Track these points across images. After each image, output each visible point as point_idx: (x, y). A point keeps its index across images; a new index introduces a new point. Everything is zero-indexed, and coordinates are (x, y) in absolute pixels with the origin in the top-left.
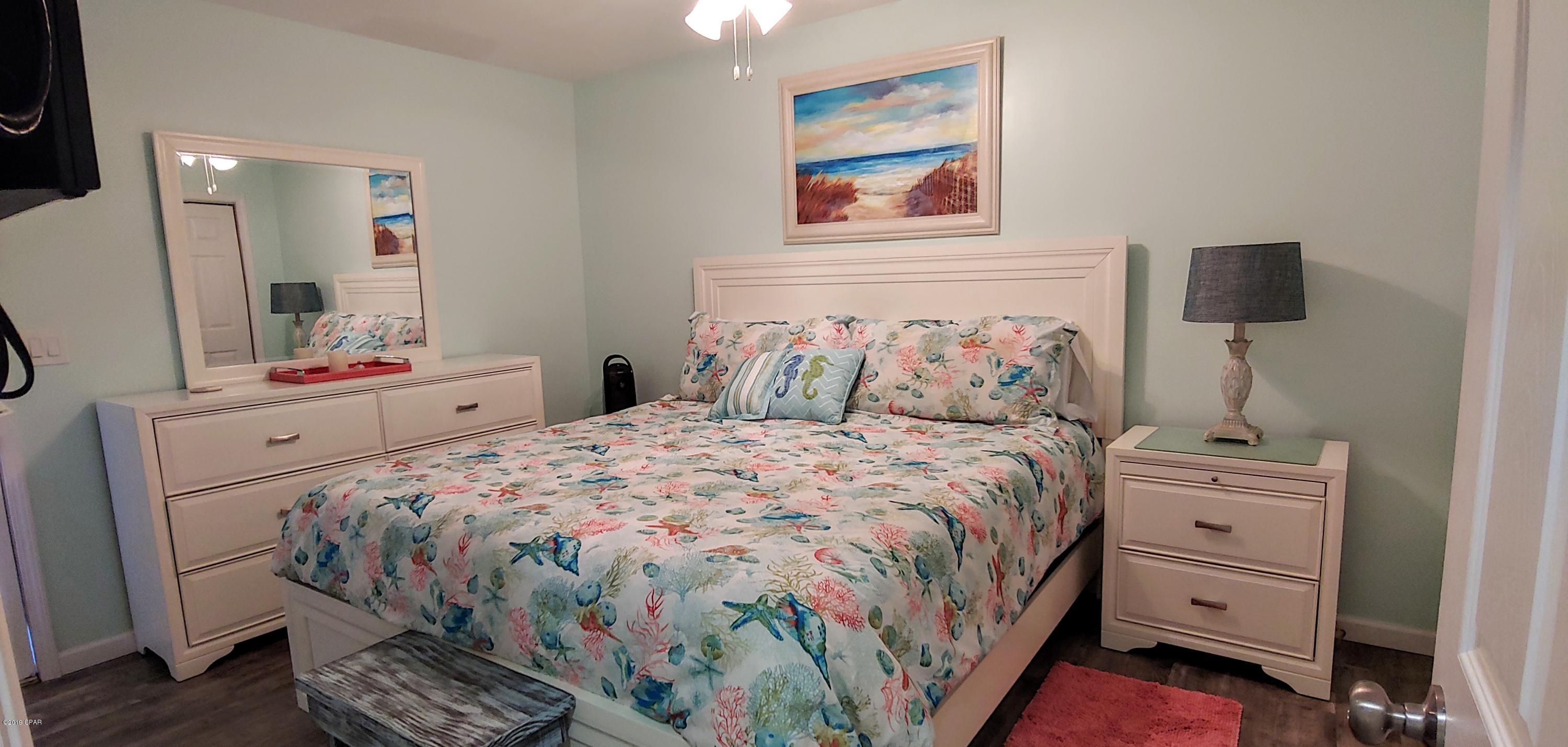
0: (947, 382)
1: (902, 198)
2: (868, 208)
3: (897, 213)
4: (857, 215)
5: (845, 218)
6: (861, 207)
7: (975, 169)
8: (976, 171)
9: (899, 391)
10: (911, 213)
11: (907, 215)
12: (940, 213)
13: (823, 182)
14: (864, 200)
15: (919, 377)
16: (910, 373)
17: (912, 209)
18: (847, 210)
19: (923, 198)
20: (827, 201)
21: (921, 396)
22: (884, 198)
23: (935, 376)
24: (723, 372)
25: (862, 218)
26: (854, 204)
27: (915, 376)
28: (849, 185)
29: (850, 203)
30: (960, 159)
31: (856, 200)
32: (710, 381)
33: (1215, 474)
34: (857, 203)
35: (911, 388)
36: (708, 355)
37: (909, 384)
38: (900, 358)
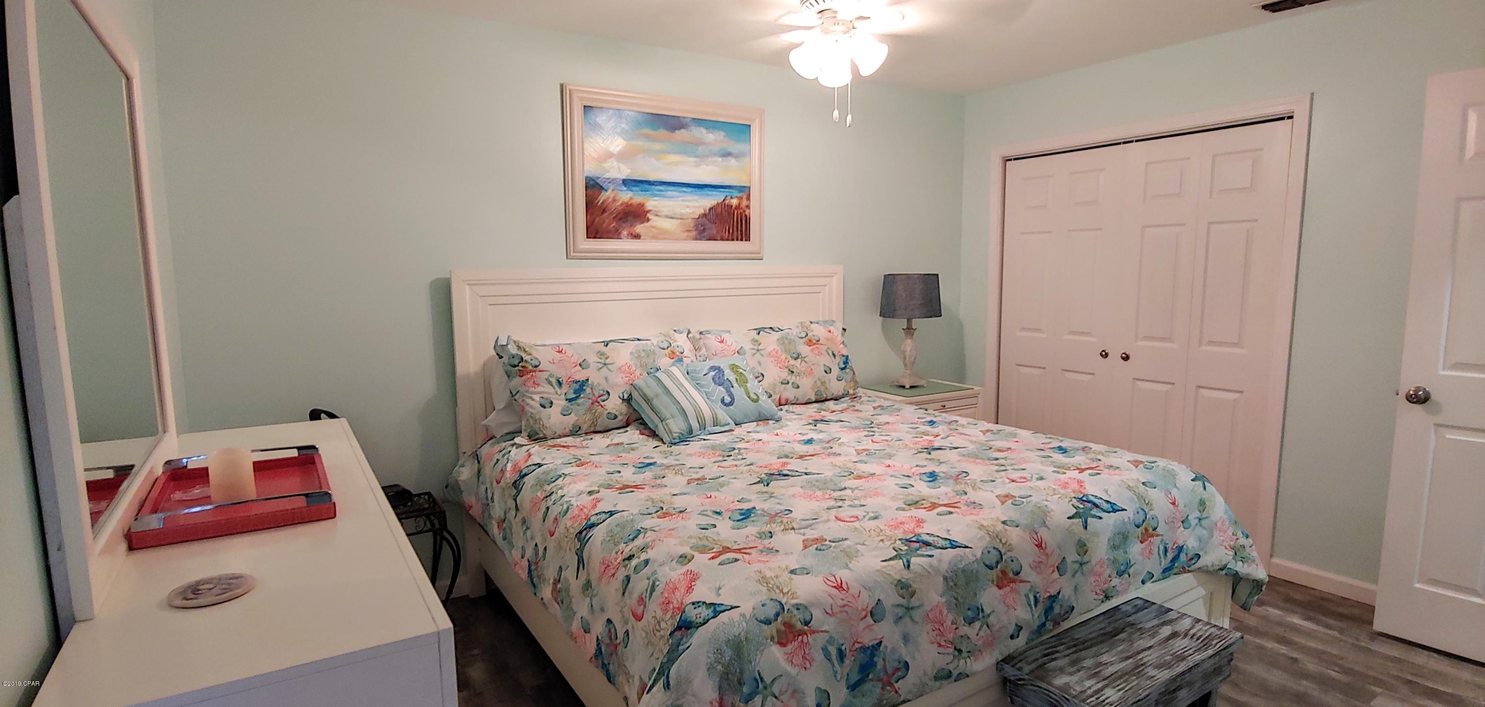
0: (811, 373)
1: (691, 224)
2: (660, 229)
3: (687, 236)
4: (651, 234)
5: (637, 237)
6: (653, 227)
7: (748, 207)
8: (749, 209)
9: (784, 386)
10: (699, 237)
11: (696, 239)
12: (722, 239)
13: (614, 200)
14: (655, 221)
15: (792, 372)
16: (785, 370)
17: (700, 234)
18: (639, 228)
19: (709, 225)
20: (619, 217)
21: (798, 387)
22: (675, 221)
23: (802, 369)
24: (605, 397)
25: (655, 238)
26: (646, 224)
27: (790, 372)
28: (642, 205)
29: (643, 222)
30: (737, 197)
31: (648, 220)
32: (590, 409)
33: (943, 404)
34: (649, 223)
35: (791, 382)
36: (577, 382)
37: (788, 379)
38: (772, 359)
